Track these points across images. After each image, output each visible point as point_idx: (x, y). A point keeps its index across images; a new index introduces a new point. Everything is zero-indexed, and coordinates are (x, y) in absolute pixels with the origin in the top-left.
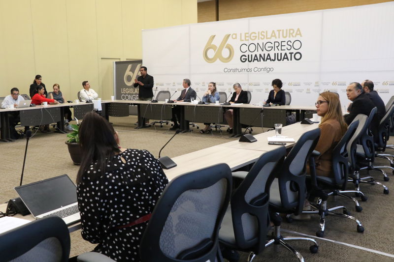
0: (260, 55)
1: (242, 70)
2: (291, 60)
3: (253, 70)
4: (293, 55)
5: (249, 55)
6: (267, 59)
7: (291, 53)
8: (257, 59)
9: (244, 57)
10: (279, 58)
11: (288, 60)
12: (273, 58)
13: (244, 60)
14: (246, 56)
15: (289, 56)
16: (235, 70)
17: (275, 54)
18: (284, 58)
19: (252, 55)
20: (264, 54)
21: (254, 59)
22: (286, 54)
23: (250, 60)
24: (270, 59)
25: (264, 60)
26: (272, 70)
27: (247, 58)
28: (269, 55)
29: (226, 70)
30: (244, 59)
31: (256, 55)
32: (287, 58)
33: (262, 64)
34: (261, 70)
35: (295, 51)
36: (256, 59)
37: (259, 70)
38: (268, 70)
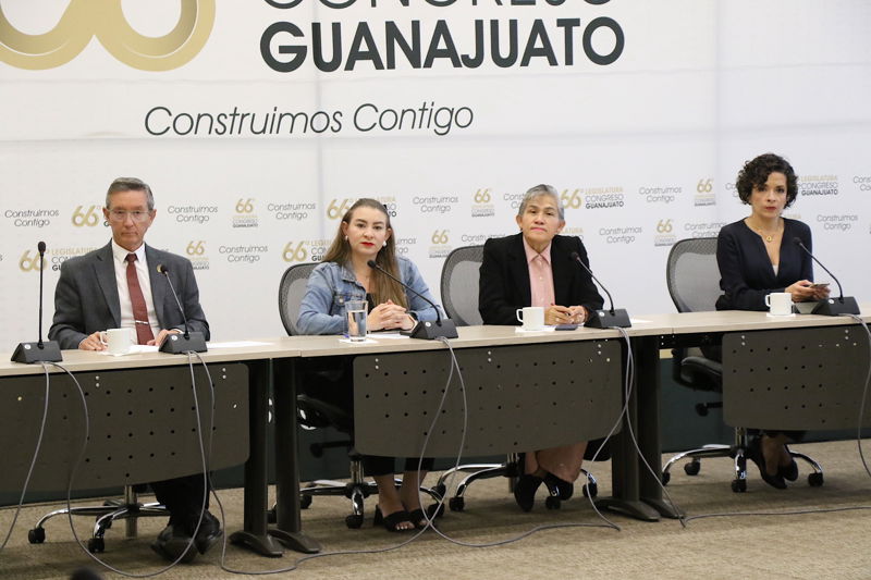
0: (392, 30)
1: (273, 123)
2: (569, 61)
3: (347, 121)
4: (578, 33)
5: (316, 27)
6: (434, 53)
7: (568, 24)
8: (372, 54)
9: (282, 38)
10: (504, 52)
11: (553, 62)
12: (466, 46)
13: (289, 58)
14: (296, 32)
15: (557, 37)
16: (229, 122)
17: (479, 24)
18: (531, 51)
19: (336, 27)
20: (416, 25)
21: (356, 55)
22: (538, 27)
23: (328, 56)
24: (450, 52)
25: (415, 63)
26: (464, 118)
27: (307, 41)
28: (441, 28)
29: (160, 121)
30: (283, 50)
31: (363, 30)
32: (547, 51)
33: (404, 84)
34: (398, 122)
35: (589, 13)
36: (363, 49)
37: (389, 120)
38: (444, 118)
